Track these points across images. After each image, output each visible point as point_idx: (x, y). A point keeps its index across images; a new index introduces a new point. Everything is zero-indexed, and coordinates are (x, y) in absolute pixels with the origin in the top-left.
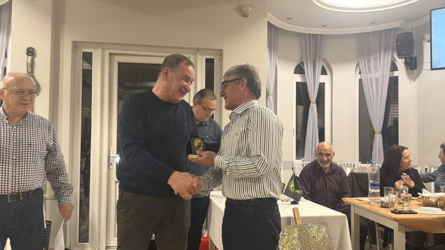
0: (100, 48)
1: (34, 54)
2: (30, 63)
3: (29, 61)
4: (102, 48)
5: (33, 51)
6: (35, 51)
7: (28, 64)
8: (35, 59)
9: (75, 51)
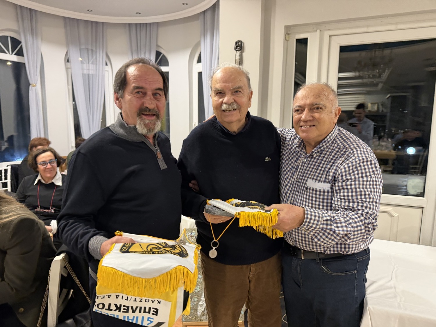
0: (318, 31)
1: (242, 48)
2: (238, 59)
3: (238, 58)
4: (320, 30)
5: (241, 45)
6: (243, 45)
7: (236, 61)
8: (244, 54)
9: (287, 39)
